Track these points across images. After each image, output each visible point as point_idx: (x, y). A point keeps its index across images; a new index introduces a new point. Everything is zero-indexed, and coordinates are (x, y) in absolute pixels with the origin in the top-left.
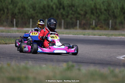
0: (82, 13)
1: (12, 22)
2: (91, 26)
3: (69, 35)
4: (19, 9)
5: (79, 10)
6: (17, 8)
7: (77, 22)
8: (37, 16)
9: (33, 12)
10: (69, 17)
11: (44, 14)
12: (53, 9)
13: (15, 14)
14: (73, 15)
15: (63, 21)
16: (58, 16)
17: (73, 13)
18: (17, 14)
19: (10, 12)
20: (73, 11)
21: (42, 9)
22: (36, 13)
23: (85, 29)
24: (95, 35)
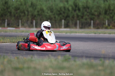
0: (96, 13)
1: (32, 23)
2: (104, 26)
3: (82, 34)
4: (38, 12)
5: (93, 11)
6: (36, 11)
7: (91, 23)
8: (55, 17)
9: (50, 14)
10: (84, 18)
11: (61, 16)
12: (69, 10)
13: (35, 16)
14: (88, 16)
15: (78, 22)
16: (73, 17)
17: (88, 14)
18: (37, 16)
19: (30, 14)
20: (87, 12)
21: (59, 11)
22: (54, 14)
23: (98, 28)
24: (105, 34)
